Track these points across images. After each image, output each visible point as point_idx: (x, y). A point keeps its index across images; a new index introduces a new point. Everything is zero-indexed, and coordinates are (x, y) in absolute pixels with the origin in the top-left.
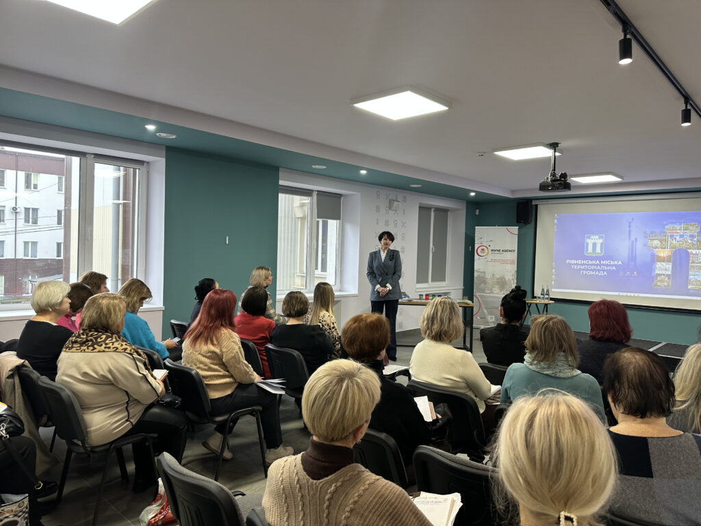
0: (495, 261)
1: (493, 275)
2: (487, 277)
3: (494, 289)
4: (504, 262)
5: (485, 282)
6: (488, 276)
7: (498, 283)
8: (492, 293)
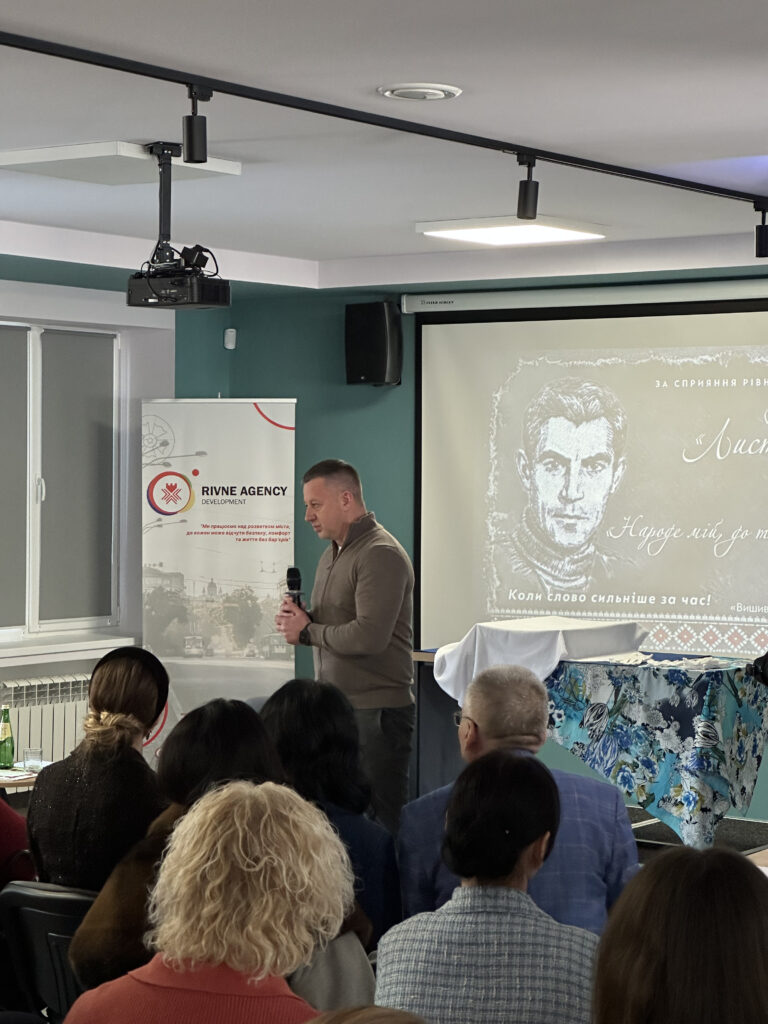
0: (216, 530)
1: (212, 585)
2: (188, 592)
3: (215, 639)
4: (247, 533)
5: (182, 613)
6: (194, 591)
7: (230, 614)
8: (210, 654)
